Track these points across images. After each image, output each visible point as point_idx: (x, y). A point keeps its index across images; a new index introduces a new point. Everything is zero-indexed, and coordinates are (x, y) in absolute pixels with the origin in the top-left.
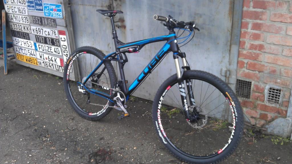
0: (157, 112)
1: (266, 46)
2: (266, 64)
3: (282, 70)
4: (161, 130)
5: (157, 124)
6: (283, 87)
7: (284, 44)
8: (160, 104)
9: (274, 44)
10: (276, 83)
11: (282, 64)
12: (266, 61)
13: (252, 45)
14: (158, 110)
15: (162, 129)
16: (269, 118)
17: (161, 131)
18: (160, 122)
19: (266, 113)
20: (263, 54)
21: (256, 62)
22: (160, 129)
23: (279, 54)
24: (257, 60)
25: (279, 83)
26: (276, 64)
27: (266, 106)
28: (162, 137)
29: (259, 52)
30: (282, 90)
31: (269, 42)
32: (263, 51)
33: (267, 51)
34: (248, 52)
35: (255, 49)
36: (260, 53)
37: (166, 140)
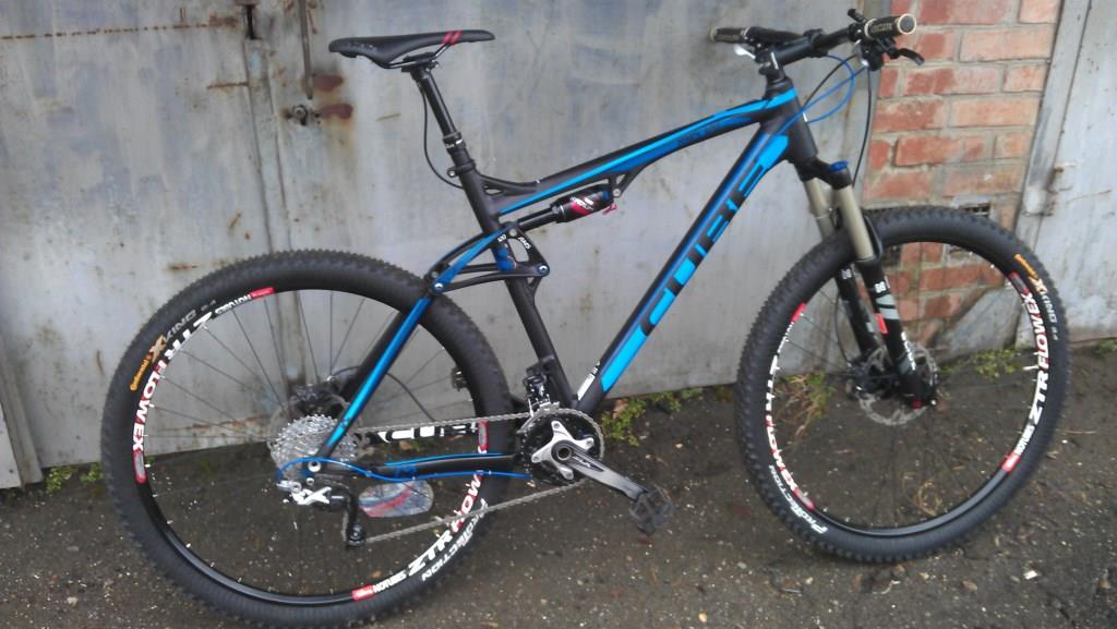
1: (959, 72)
2: (953, 134)
3: (1000, 139)
4: (792, 489)
5: (775, 476)
6: (997, 195)
7: (1010, 56)
9: (982, 61)
10: (980, 185)
11: (1000, 121)
12: (955, 122)
13: (917, 77)
16: (954, 307)
17: (794, 495)
19: (944, 293)
20: (946, 100)
21: (923, 134)
22: (788, 489)
23: (994, 90)
24: (929, 125)
25: (989, 185)
26: (984, 126)
27: (945, 271)
28: (806, 516)
29: (935, 97)
30: (995, 205)
31: (967, 59)
32: (947, 91)
33: (961, 87)
34: (902, 105)
35: (925, 90)
36: (938, 101)
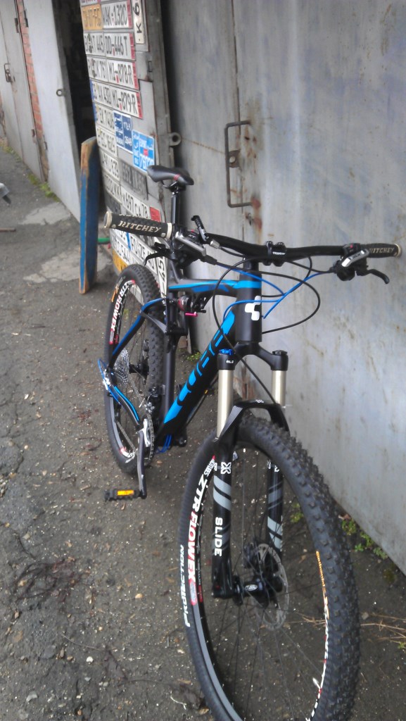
0: (190, 518)
4: (190, 577)
5: (182, 556)
8: (198, 497)
14: (193, 514)
15: (192, 575)
17: (187, 582)
18: (191, 551)
22: (186, 574)
28: (185, 603)
37: (192, 617)
